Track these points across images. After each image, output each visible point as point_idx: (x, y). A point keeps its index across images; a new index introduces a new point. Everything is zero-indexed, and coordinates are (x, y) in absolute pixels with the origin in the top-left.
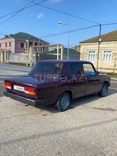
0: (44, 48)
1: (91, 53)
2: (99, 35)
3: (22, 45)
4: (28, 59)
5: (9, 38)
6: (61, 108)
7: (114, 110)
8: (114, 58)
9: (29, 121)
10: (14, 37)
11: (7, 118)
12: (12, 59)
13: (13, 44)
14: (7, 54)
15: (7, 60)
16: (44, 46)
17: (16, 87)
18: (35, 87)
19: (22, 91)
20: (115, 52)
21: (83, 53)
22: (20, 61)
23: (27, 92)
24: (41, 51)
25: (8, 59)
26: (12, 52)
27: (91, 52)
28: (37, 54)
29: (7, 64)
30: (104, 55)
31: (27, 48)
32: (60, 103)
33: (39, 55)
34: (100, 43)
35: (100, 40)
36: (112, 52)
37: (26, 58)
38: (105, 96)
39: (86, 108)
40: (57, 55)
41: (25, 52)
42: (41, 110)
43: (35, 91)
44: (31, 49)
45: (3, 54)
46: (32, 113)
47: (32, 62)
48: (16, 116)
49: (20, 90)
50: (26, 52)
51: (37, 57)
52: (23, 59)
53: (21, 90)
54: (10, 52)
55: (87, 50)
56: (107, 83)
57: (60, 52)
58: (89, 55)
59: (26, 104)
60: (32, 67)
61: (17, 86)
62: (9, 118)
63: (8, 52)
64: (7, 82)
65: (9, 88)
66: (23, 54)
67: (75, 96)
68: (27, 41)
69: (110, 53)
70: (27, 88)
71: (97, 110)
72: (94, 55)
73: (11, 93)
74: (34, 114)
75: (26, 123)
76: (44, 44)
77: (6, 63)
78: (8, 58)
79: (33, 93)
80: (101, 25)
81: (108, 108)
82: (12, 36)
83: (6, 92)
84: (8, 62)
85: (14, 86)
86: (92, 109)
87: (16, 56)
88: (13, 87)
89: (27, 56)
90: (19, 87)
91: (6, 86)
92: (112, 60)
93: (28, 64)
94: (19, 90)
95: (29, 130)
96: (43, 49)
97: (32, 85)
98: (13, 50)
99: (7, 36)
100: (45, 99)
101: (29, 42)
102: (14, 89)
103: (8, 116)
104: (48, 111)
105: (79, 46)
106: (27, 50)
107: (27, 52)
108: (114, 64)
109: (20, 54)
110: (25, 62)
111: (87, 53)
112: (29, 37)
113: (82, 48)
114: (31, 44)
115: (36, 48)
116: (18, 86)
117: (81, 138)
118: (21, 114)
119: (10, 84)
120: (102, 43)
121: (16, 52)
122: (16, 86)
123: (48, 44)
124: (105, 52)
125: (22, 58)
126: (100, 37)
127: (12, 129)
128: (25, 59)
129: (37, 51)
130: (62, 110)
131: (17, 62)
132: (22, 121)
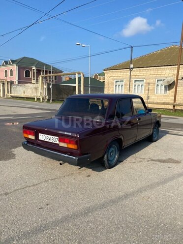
0: (56, 77)
1: (118, 83)
2: (130, 59)
3: (28, 74)
4: (37, 92)
5: (10, 64)
6: (109, 163)
7: (178, 162)
8: (147, 88)
9: (68, 187)
10: (16, 63)
11: (34, 185)
12: (16, 92)
13: (16, 73)
14: (8, 86)
15: (8, 93)
16: (56, 74)
17: (42, 137)
18: (76, 137)
19: (53, 142)
20: (148, 81)
21: (108, 84)
22: (25, 94)
23: (62, 144)
24: (53, 81)
25: (10, 92)
26: (14, 83)
27: (118, 81)
28: (48, 85)
29: (9, 98)
30: (135, 85)
31: (34, 77)
32: (108, 157)
33: (51, 87)
34: (131, 69)
35: (132, 66)
36: (144, 81)
37: (34, 90)
38: (156, 141)
39: (140, 160)
40: (75, 87)
41: (31, 83)
42: (80, 167)
43: (76, 143)
44: (40, 79)
45: (3, 86)
46: (68, 174)
47: (43, 95)
48: (46, 181)
49: (49, 141)
50: (33, 82)
51: (49, 89)
52: (31, 92)
53: (51, 141)
54: (12, 83)
55: (114, 79)
56: (158, 124)
57: (80, 82)
58: (116, 85)
59: (61, 162)
60: (43, 102)
61: (44, 135)
62: (37, 185)
63: (9, 84)
64: (27, 129)
65: (32, 137)
66: (29, 85)
67: (126, 144)
68: (33, 68)
69: (142, 83)
70: (62, 138)
71: (156, 163)
72: (122, 86)
73: (34, 145)
74: (72, 174)
75: (66, 193)
76: (56, 72)
77: (7, 98)
78: (9, 90)
79: (73, 146)
80: (132, 47)
81: (169, 159)
82: (13, 62)
83: (25, 143)
84: (10, 96)
85: (40, 134)
86: (148, 161)
87: (21, 88)
88: (37, 137)
89: (35, 88)
90: (48, 136)
91: (26, 135)
92: (145, 91)
93: (37, 98)
94: (47, 141)
95: (75, 206)
96: (55, 79)
97: (70, 134)
98: (16, 81)
99: (6, 63)
100: (90, 153)
101: (36, 70)
102: (40, 139)
103: (36, 182)
104: (90, 168)
105: (103, 74)
106: (34, 79)
107: (35, 82)
108: (147, 95)
109: (26, 85)
110: (34, 96)
111: (113, 83)
112: (36, 63)
113: (107, 76)
114: (39, 72)
115: (46, 77)
116: (46, 136)
117: (158, 215)
118: (53, 177)
119: (33, 132)
120: (134, 69)
121: (19, 83)
122: (42, 135)
123: (61, 72)
124: (135, 81)
125: (28, 90)
126: (131, 62)
127: (47, 205)
128: (32, 92)
129: (47, 80)
130: (111, 167)
131: (22, 95)
132: (57, 188)
